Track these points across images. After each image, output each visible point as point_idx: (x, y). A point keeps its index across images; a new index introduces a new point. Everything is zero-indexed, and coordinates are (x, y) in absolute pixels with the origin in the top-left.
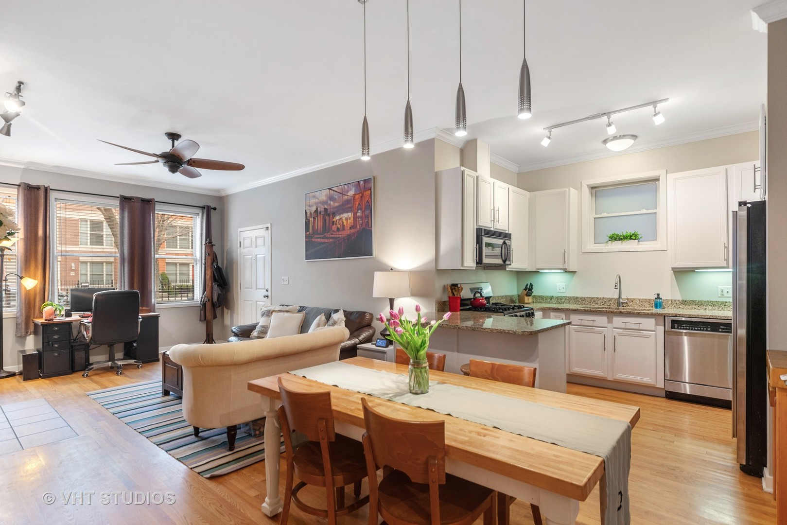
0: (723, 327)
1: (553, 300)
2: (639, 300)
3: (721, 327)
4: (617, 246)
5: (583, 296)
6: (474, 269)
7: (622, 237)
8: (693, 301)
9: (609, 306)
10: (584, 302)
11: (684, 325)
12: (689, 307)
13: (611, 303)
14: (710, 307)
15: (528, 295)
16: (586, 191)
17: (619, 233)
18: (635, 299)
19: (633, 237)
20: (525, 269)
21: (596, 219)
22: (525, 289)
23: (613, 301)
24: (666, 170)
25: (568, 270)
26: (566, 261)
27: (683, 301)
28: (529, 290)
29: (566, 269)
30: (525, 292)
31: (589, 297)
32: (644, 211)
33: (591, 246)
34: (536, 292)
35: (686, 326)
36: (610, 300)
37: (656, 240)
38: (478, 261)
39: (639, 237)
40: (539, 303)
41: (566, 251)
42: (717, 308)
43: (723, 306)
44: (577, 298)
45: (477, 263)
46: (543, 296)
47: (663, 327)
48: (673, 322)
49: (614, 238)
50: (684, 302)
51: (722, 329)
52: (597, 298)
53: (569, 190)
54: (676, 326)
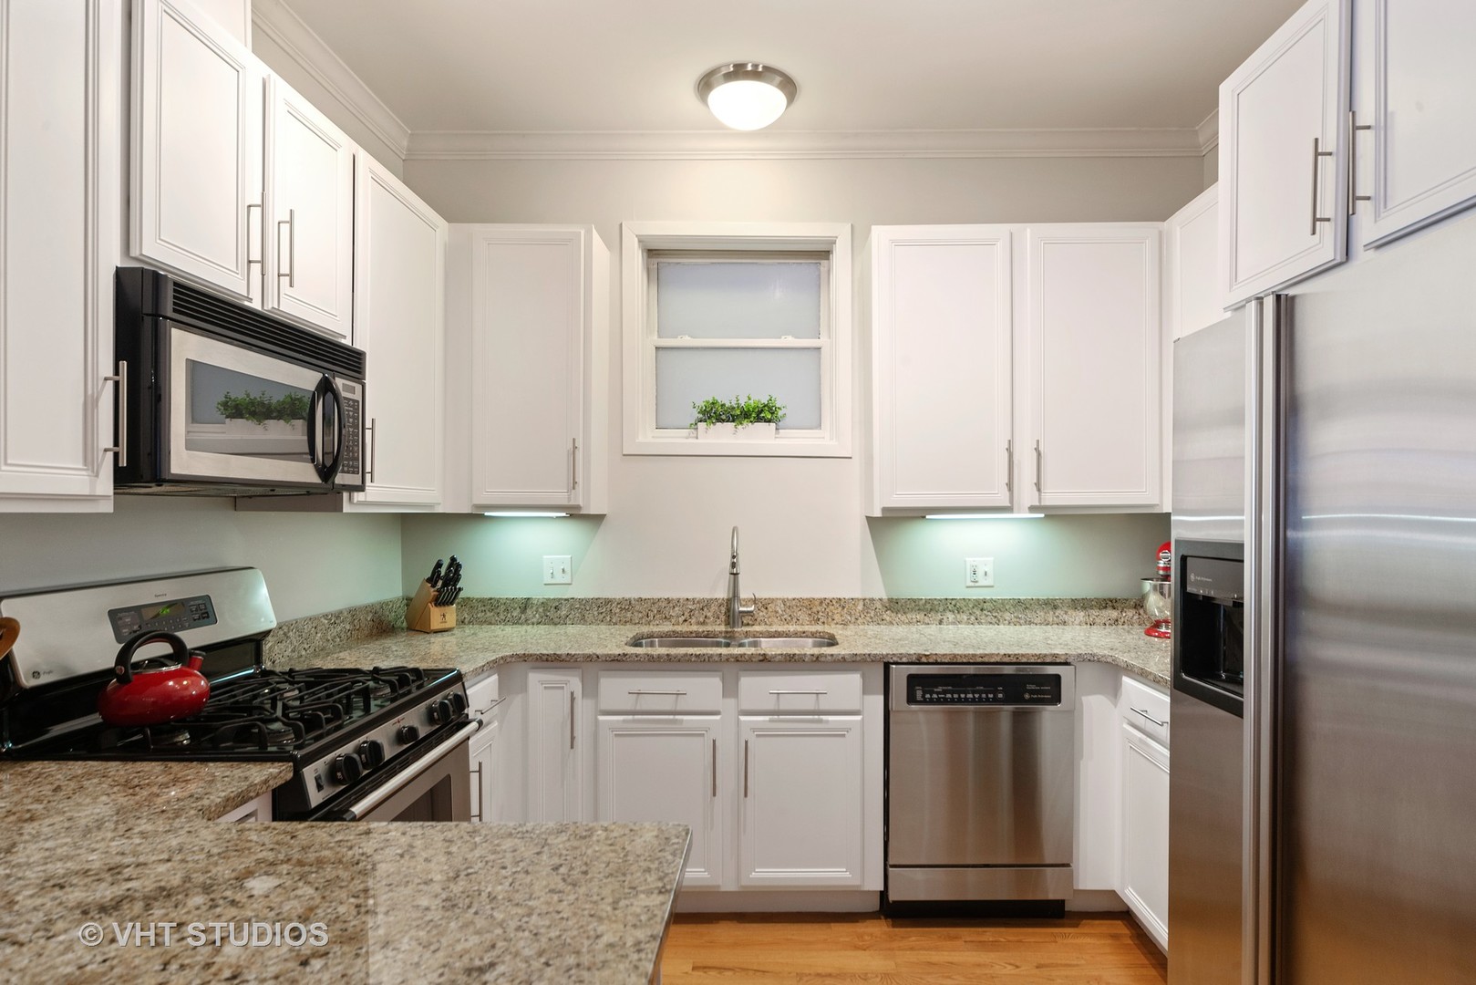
0: (1033, 687)
1: (529, 612)
2: (784, 601)
3: (1029, 687)
4: (723, 437)
5: (627, 596)
6: (107, 507)
7: (738, 412)
8: (914, 601)
9: (703, 623)
10: (629, 614)
11: (940, 689)
12: (903, 618)
13: (709, 614)
14: (951, 616)
15: (443, 600)
16: (635, 259)
17: (727, 398)
18: (772, 601)
19: (762, 414)
20: (431, 506)
21: (660, 353)
22: (432, 580)
23: (714, 608)
24: (852, 225)
25: (584, 513)
26: (579, 479)
27: (890, 600)
28: (446, 582)
29: (578, 507)
30: (433, 592)
31: (644, 597)
32: (789, 341)
33: (647, 437)
34: (471, 586)
35: (945, 692)
36: (705, 604)
37: (819, 426)
38: (123, 462)
39: (780, 413)
40: (482, 623)
41: (579, 444)
42: (965, 618)
43: (978, 612)
44: (608, 602)
45: (124, 478)
46: (498, 600)
47: (882, 697)
48: (913, 680)
49: (714, 414)
50: (896, 606)
51: (1031, 692)
52: (668, 601)
53: (589, 233)
54: (919, 694)
